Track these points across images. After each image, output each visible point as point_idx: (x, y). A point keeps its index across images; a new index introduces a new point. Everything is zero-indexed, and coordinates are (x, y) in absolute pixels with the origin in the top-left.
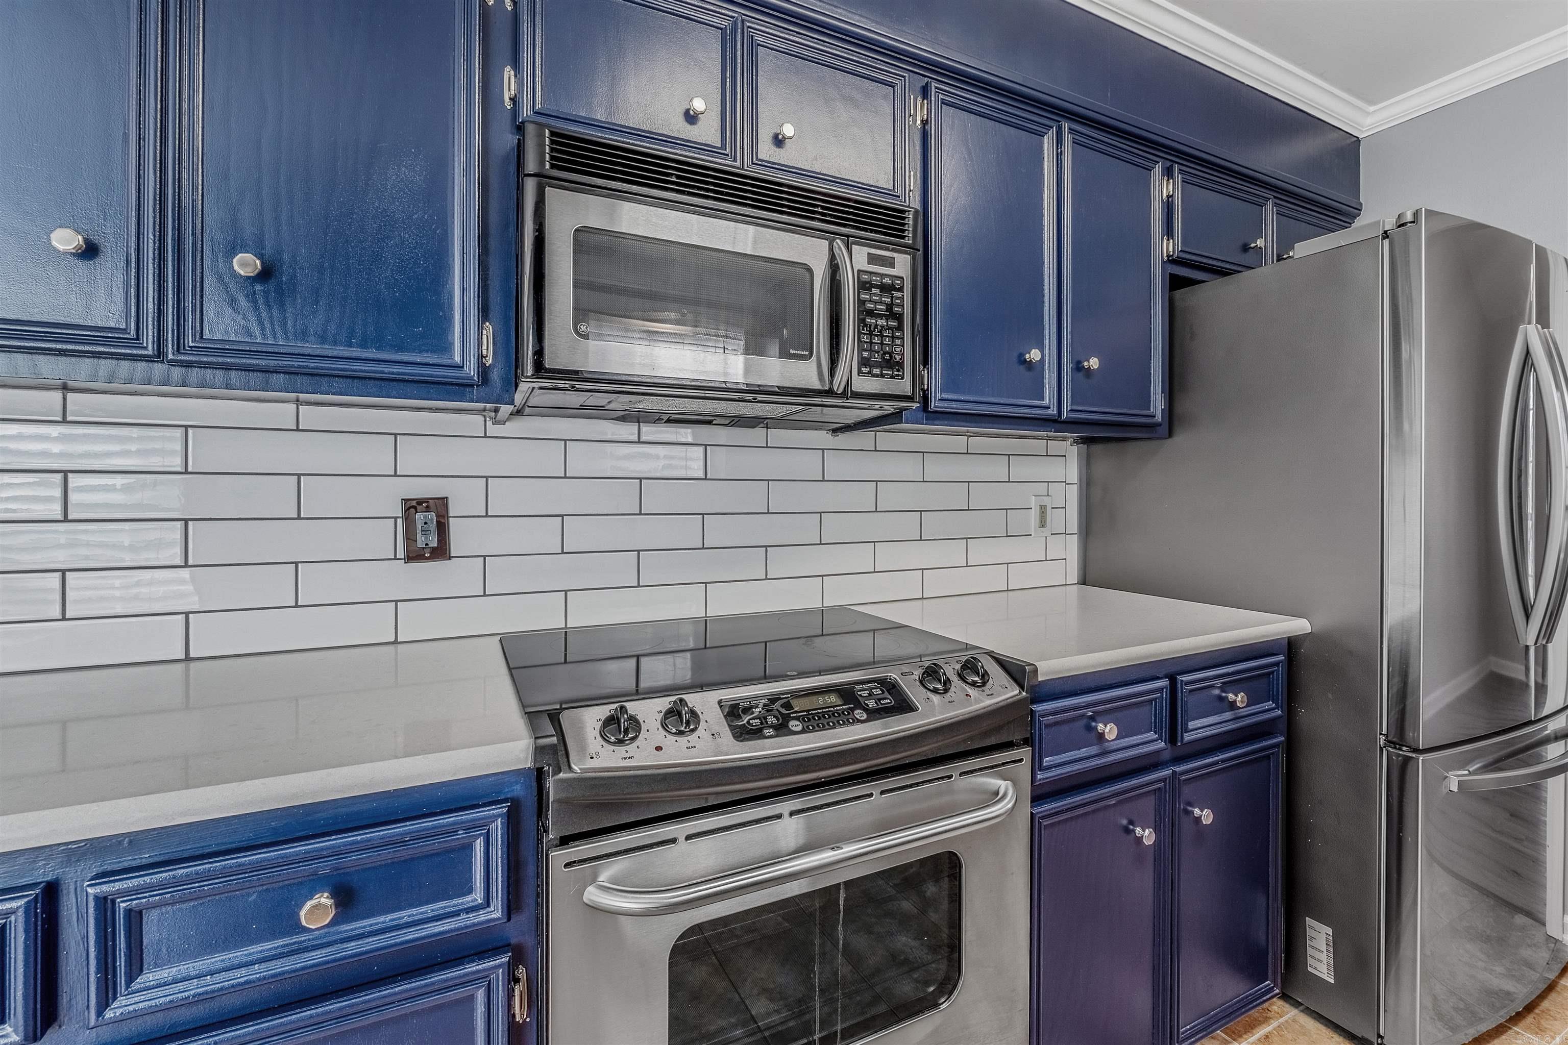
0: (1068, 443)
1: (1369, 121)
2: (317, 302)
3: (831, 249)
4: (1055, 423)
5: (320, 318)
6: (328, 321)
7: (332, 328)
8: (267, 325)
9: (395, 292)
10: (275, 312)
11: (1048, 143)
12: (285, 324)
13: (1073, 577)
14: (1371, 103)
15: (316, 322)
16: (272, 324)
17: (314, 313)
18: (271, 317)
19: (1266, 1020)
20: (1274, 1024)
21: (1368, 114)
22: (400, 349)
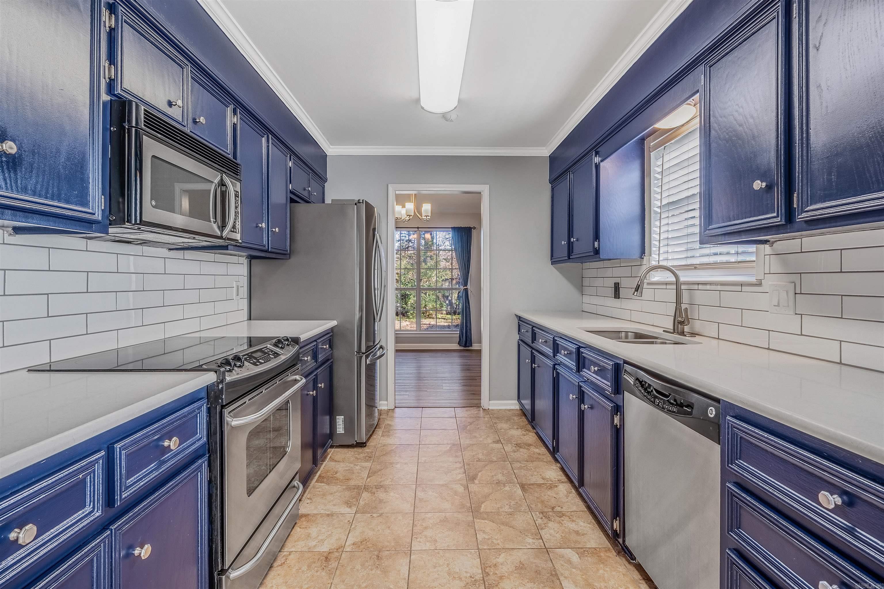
0: (244, 258)
1: (330, 150)
2: (32, 172)
3: (222, 177)
4: (239, 247)
5: (34, 181)
6: (37, 182)
7: (39, 187)
8: (8, 182)
9: (66, 171)
10: (12, 175)
11: (264, 140)
12: (17, 182)
13: (246, 317)
14: (332, 145)
15: (31, 182)
16: (11, 181)
17: (31, 177)
18: (10, 177)
19: (328, 454)
20: (331, 454)
21: (330, 148)
22: (68, 202)
